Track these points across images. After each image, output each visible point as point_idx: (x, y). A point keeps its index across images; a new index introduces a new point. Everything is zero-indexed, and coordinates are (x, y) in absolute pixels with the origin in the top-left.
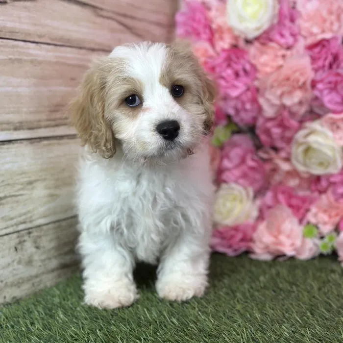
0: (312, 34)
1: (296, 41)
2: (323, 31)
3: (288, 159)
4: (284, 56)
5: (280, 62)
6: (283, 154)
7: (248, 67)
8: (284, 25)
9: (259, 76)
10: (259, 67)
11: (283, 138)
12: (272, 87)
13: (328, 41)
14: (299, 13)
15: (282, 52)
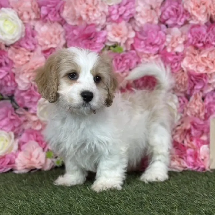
0: (45, 45)
1: (36, 47)
2: (51, 43)
3: (34, 114)
4: (29, 56)
5: (28, 59)
6: (32, 112)
7: (8, 61)
8: (29, 38)
9: (15, 66)
10: (14, 61)
11: (31, 102)
12: (24, 73)
13: (54, 49)
14: (37, 32)
15: (28, 53)
